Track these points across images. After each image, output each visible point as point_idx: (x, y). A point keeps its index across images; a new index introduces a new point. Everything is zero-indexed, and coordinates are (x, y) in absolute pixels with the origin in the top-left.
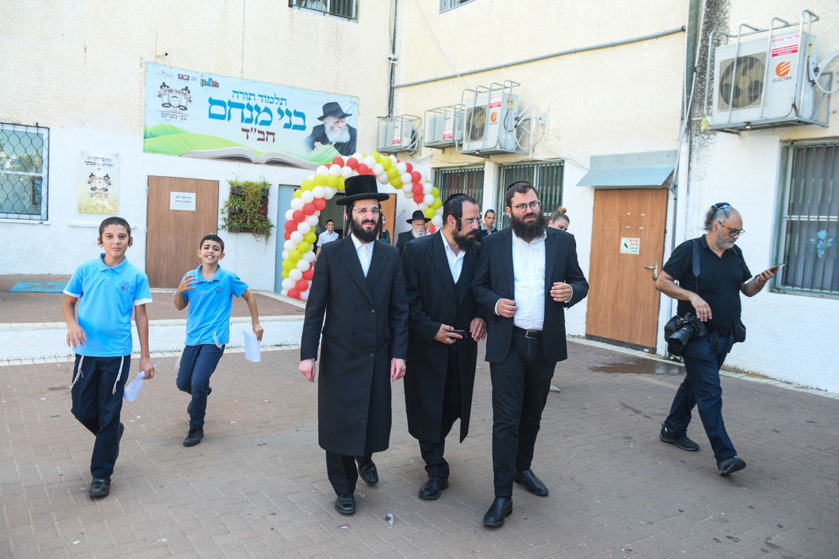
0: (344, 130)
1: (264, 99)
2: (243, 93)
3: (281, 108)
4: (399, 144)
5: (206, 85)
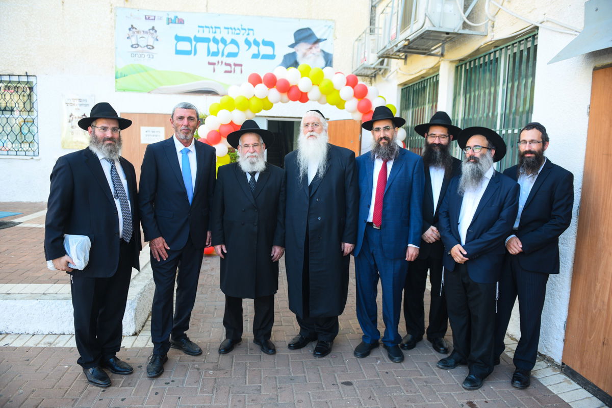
0: (318, 56)
1: (230, 31)
2: (208, 27)
3: (249, 39)
4: (366, 62)
5: (172, 23)
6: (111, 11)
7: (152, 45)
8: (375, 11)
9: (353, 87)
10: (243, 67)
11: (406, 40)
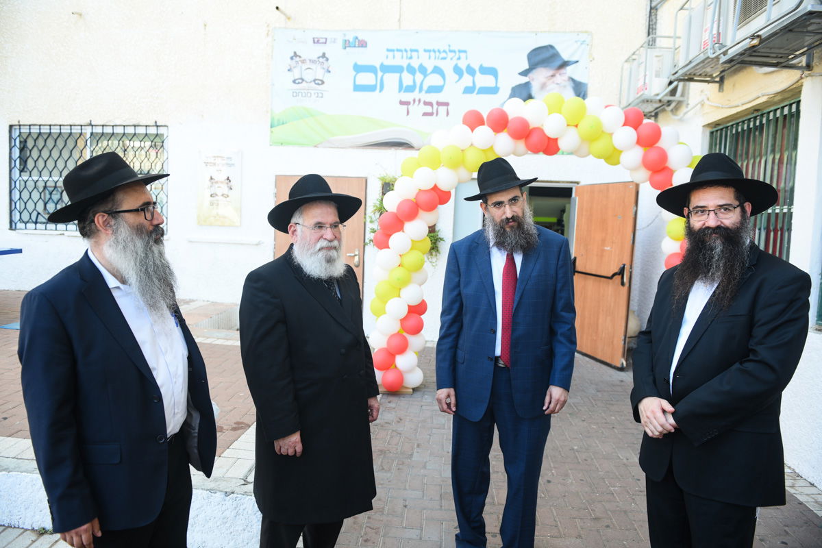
1: (432, 54)
2: (401, 51)
3: (460, 65)
4: (646, 92)
5: (349, 47)
6: (268, 34)
7: (321, 78)
8: (656, 15)
9: (636, 128)
10: (449, 107)
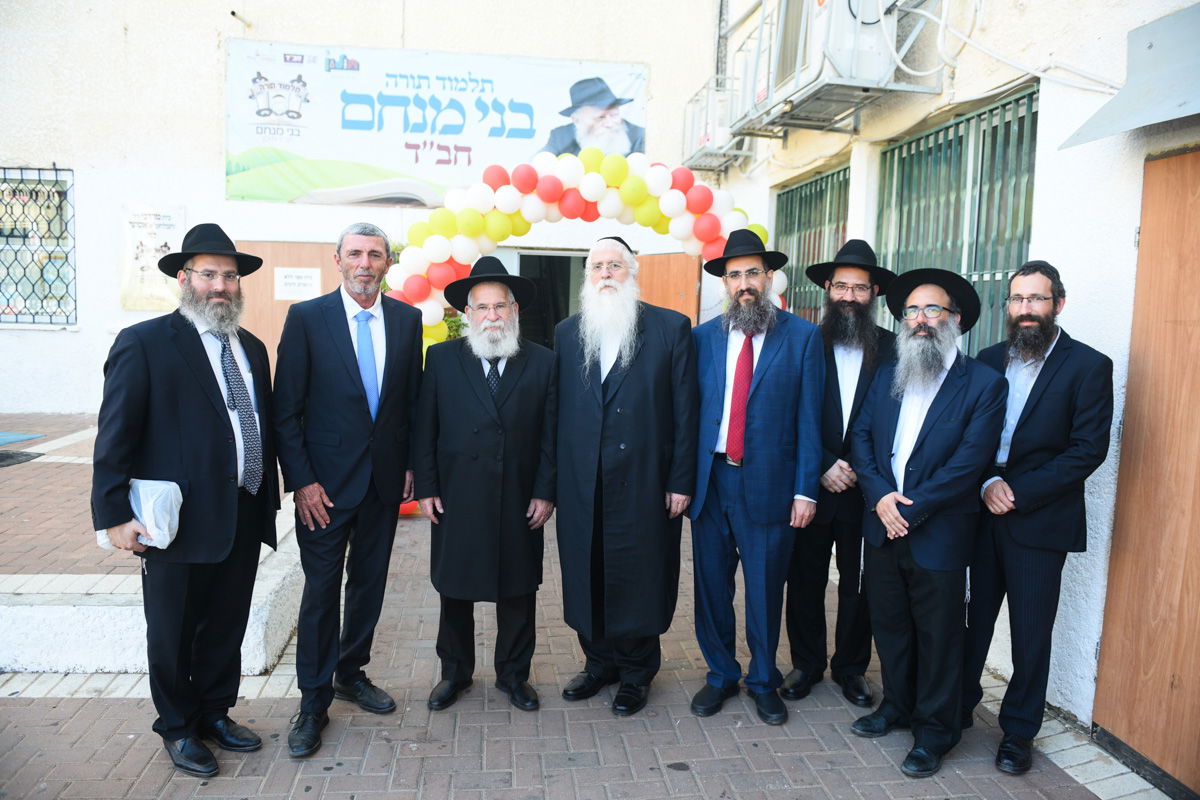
0: (617, 131)
1: (447, 83)
2: (405, 77)
3: (483, 99)
4: (708, 144)
5: (335, 68)
6: (219, 46)
7: (297, 110)
8: (726, 45)
9: (685, 192)
10: (471, 153)
11: (786, 102)
